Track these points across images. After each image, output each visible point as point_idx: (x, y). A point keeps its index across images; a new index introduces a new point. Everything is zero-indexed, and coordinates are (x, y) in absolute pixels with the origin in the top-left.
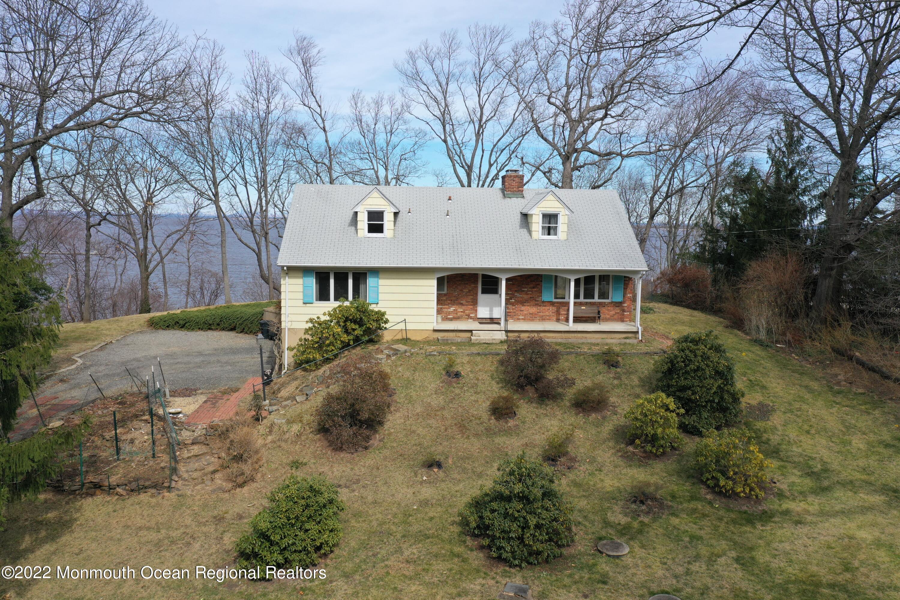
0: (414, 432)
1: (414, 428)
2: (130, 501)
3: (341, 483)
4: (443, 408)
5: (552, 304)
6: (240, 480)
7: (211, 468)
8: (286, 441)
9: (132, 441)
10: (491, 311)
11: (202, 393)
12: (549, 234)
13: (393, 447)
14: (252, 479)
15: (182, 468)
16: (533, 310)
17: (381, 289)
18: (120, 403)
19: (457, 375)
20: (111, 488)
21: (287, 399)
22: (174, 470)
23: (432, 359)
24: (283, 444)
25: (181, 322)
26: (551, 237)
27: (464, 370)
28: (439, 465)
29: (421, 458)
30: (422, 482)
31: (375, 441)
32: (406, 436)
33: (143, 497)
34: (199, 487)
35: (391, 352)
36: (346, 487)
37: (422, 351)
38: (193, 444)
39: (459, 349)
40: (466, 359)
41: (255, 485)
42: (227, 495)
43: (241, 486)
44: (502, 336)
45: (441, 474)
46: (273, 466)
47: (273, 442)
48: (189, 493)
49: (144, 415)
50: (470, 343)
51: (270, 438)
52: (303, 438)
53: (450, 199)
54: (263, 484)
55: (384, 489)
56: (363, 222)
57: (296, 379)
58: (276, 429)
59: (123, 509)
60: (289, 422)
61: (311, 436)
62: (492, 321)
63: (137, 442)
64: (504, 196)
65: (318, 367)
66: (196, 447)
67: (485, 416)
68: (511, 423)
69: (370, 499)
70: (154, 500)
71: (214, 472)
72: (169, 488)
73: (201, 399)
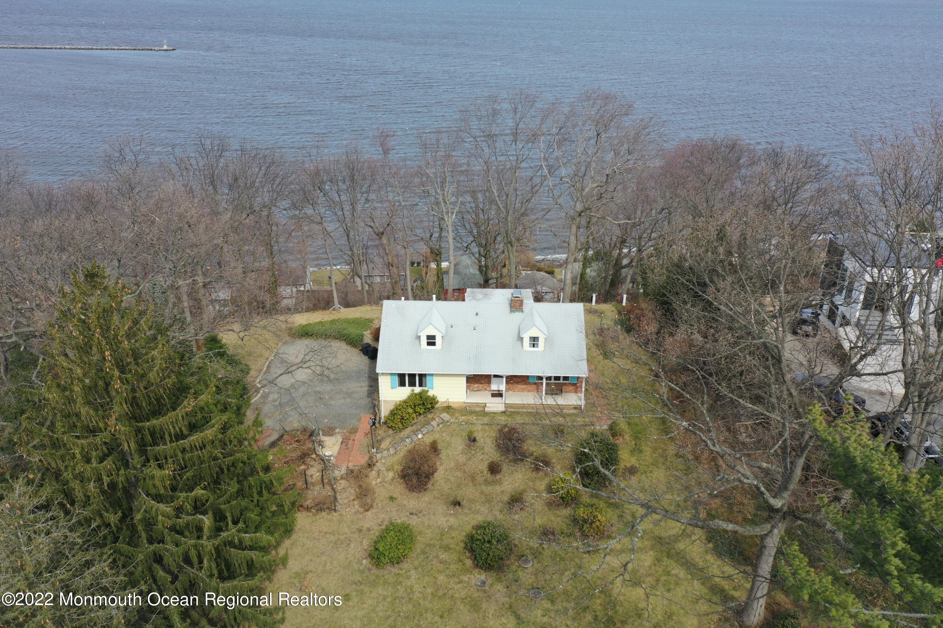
0: (449, 480)
1: (449, 477)
2: (318, 517)
3: (414, 512)
4: (465, 464)
5: (535, 384)
6: (366, 507)
7: (352, 498)
8: (386, 483)
9: (311, 476)
10: (498, 387)
11: (338, 433)
12: (534, 347)
13: (438, 490)
14: (372, 506)
15: (339, 497)
16: (524, 386)
17: (434, 382)
18: (297, 441)
19: (474, 440)
20: (308, 509)
21: (385, 450)
22: (335, 499)
23: (461, 427)
24: (385, 484)
25: (310, 334)
26: (535, 349)
27: (478, 436)
28: (459, 504)
29: (452, 499)
30: (451, 514)
31: (429, 486)
32: (445, 482)
33: (324, 514)
34: (348, 510)
35: (441, 421)
36: (416, 515)
37: (457, 421)
38: (341, 479)
39: (477, 420)
40: (480, 427)
41: (374, 511)
42: (361, 516)
43: (368, 510)
44: (501, 408)
45: (460, 510)
46: (382, 498)
47: (380, 483)
48: (344, 513)
49: (312, 454)
50: (484, 413)
51: (379, 480)
52: (395, 481)
53: (477, 314)
54: (377, 510)
55: (432, 517)
56: (424, 341)
57: (389, 436)
58: (381, 474)
59: (316, 520)
60: (388, 470)
61: (398, 480)
62: (499, 394)
63: (314, 477)
64: (511, 311)
65: (400, 430)
66: (342, 482)
67: (485, 472)
68: (498, 477)
69: (426, 524)
70: (329, 517)
71: (354, 500)
72: (335, 510)
73: (339, 439)
